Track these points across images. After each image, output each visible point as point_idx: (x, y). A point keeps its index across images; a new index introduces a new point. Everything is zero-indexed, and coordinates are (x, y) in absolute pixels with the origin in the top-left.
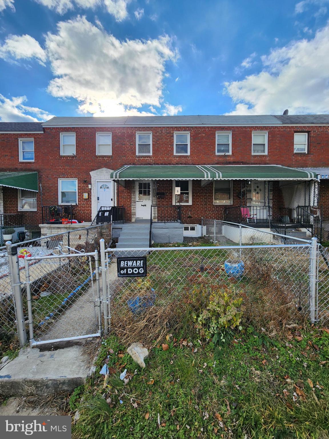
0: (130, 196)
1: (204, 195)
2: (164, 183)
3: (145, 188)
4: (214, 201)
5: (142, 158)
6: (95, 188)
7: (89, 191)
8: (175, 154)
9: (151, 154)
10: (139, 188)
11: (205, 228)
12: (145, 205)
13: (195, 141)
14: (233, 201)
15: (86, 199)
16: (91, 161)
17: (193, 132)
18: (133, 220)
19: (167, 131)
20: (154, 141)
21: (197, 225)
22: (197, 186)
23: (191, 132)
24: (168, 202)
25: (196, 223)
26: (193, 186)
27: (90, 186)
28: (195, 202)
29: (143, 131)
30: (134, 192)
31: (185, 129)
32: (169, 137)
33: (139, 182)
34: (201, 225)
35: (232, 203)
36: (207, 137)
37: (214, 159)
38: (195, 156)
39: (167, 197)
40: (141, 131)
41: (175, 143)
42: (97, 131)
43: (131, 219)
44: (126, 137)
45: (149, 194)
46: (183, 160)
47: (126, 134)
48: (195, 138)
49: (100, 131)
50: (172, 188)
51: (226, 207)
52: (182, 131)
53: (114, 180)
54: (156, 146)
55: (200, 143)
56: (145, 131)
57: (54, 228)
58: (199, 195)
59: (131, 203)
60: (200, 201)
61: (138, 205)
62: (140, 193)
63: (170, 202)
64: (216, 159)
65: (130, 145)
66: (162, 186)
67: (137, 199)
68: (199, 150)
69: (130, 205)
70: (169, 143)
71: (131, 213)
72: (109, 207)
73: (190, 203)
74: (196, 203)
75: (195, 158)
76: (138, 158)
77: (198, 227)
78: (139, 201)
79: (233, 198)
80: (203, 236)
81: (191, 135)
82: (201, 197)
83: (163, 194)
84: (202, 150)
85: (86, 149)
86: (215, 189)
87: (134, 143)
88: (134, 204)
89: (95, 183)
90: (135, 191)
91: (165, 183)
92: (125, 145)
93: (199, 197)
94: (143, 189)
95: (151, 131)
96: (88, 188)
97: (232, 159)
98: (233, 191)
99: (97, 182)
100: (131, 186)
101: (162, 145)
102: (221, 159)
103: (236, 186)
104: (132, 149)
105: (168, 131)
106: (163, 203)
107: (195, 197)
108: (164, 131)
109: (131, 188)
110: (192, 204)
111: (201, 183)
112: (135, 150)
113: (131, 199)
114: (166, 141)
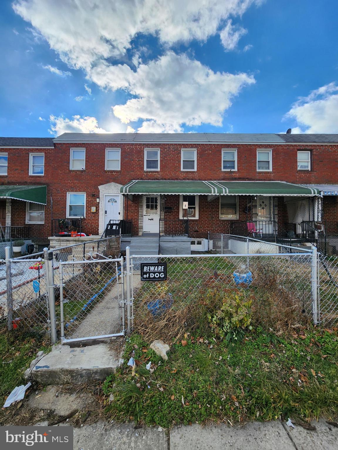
0: (137, 209)
1: (211, 210)
2: (172, 198)
3: (152, 202)
4: (220, 216)
5: (150, 173)
6: (103, 202)
7: (97, 205)
8: (182, 170)
9: (159, 169)
10: (147, 203)
11: (211, 242)
12: (153, 219)
13: (201, 158)
14: (239, 216)
15: (93, 213)
16: (99, 175)
18: (140, 234)
19: (175, 147)
20: (162, 157)
21: (204, 239)
22: (204, 201)
23: (198, 149)
24: (175, 216)
25: (202, 238)
26: (199, 201)
27: (98, 200)
28: (201, 216)
30: (142, 206)
31: (192, 146)
32: (176, 153)
33: (146, 196)
34: (208, 239)
35: (238, 218)
36: (213, 154)
37: (220, 175)
39: (174, 211)
40: (150, 147)
41: (182, 160)
42: (107, 147)
43: (138, 233)
44: (135, 153)
45: (156, 208)
46: (190, 176)
47: (134, 150)
48: (202, 155)
49: (110, 147)
50: (179, 202)
51: (232, 222)
52: (189, 148)
53: (123, 195)
54: (164, 162)
55: (206, 159)
56: (154, 147)
57: (63, 241)
58: (205, 210)
59: (138, 217)
60: (207, 216)
61: (146, 219)
62: (148, 207)
63: (177, 216)
64: (222, 175)
65: (138, 160)
66: (169, 201)
67: (145, 213)
68: (205, 166)
70: (176, 159)
71: (138, 227)
72: (118, 220)
73: (197, 217)
74: (203, 217)
75: (201, 173)
76: (146, 173)
77: (205, 241)
78: (146, 215)
79: (239, 213)
80: (210, 250)
81: (197, 152)
82: (207, 212)
83: (170, 208)
84: (208, 166)
85: (95, 164)
86: (221, 204)
87: (142, 159)
88: (142, 218)
89: (103, 197)
90: (142, 205)
92: (133, 160)
93: (205, 212)
94: (150, 204)
95: (159, 147)
96: (96, 202)
97: (237, 175)
98: (239, 206)
99: (106, 196)
101: (169, 161)
102: (227, 175)
103: (242, 201)
104: (140, 164)
106: (170, 217)
107: (202, 212)
108: (172, 147)
109: (139, 202)
110: (198, 219)
111: (207, 198)
112: (143, 166)
113: (138, 213)
114: (173, 158)
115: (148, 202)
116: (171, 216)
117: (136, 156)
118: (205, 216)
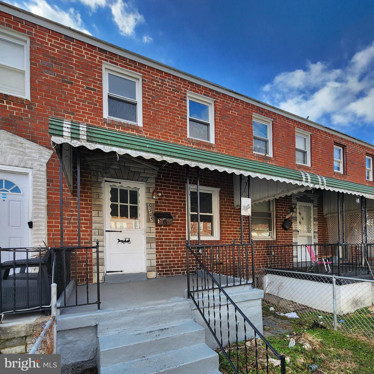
0: (87, 216)
1: (239, 223)
2: (169, 193)
3: (124, 200)
4: (254, 234)
5: (118, 127)
8: (189, 136)
9: (140, 125)
10: (112, 200)
12: (129, 241)
13: (223, 121)
14: (276, 235)
17: (219, 103)
19: (174, 84)
20: (147, 98)
22: (228, 205)
23: (217, 102)
24: (178, 233)
26: (220, 205)
28: (225, 234)
29: (120, 65)
30: (100, 208)
31: (206, 92)
32: (178, 98)
33: (112, 184)
35: (275, 238)
36: (241, 118)
38: (224, 149)
40: (117, 64)
41: (188, 115)
43: (92, 276)
45: (134, 215)
48: (222, 115)
50: (185, 204)
52: (201, 94)
54: (150, 109)
55: (231, 126)
56: (127, 68)
58: (231, 222)
59: (90, 235)
60: (234, 234)
61: (111, 241)
62: (114, 211)
63: (181, 233)
65: (87, 88)
66: (165, 200)
67: (107, 225)
68: (230, 139)
69: (87, 239)
70: (178, 111)
71: (90, 261)
73: (216, 237)
74: (227, 237)
75: (223, 151)
76: (109, 125)
79: (276, 229)
81: (215, 108)
82: (234, 225)
83: (168, 216)
84: (233, 140)
87: (98, 87)
88: (99, 238)
90: (100, 206)
91: (172, 194)
92: (72, 83)
93: (231, 225)
94: (119, 204)
95: (140, 72)
98: (276, 217)
100: (91, 193)
101: (164, 110)
104: (92, 100)
105: (177, 85)
106: (169, 236)
107: (225, 225)
108: (168, 82)
109: (90, 197)
110: (219, 239)
111: (233, 200)
112: (101, 105)
113: (91, 224)
114: (172, 105)
115: (114, 199)
116: (170, 233)
117: (79, 74)
118: (231, 234)
